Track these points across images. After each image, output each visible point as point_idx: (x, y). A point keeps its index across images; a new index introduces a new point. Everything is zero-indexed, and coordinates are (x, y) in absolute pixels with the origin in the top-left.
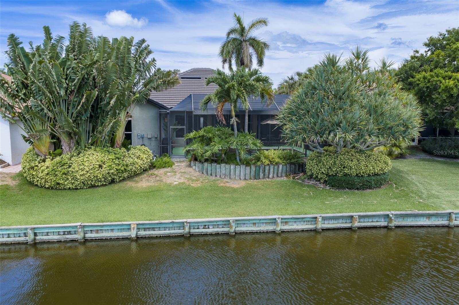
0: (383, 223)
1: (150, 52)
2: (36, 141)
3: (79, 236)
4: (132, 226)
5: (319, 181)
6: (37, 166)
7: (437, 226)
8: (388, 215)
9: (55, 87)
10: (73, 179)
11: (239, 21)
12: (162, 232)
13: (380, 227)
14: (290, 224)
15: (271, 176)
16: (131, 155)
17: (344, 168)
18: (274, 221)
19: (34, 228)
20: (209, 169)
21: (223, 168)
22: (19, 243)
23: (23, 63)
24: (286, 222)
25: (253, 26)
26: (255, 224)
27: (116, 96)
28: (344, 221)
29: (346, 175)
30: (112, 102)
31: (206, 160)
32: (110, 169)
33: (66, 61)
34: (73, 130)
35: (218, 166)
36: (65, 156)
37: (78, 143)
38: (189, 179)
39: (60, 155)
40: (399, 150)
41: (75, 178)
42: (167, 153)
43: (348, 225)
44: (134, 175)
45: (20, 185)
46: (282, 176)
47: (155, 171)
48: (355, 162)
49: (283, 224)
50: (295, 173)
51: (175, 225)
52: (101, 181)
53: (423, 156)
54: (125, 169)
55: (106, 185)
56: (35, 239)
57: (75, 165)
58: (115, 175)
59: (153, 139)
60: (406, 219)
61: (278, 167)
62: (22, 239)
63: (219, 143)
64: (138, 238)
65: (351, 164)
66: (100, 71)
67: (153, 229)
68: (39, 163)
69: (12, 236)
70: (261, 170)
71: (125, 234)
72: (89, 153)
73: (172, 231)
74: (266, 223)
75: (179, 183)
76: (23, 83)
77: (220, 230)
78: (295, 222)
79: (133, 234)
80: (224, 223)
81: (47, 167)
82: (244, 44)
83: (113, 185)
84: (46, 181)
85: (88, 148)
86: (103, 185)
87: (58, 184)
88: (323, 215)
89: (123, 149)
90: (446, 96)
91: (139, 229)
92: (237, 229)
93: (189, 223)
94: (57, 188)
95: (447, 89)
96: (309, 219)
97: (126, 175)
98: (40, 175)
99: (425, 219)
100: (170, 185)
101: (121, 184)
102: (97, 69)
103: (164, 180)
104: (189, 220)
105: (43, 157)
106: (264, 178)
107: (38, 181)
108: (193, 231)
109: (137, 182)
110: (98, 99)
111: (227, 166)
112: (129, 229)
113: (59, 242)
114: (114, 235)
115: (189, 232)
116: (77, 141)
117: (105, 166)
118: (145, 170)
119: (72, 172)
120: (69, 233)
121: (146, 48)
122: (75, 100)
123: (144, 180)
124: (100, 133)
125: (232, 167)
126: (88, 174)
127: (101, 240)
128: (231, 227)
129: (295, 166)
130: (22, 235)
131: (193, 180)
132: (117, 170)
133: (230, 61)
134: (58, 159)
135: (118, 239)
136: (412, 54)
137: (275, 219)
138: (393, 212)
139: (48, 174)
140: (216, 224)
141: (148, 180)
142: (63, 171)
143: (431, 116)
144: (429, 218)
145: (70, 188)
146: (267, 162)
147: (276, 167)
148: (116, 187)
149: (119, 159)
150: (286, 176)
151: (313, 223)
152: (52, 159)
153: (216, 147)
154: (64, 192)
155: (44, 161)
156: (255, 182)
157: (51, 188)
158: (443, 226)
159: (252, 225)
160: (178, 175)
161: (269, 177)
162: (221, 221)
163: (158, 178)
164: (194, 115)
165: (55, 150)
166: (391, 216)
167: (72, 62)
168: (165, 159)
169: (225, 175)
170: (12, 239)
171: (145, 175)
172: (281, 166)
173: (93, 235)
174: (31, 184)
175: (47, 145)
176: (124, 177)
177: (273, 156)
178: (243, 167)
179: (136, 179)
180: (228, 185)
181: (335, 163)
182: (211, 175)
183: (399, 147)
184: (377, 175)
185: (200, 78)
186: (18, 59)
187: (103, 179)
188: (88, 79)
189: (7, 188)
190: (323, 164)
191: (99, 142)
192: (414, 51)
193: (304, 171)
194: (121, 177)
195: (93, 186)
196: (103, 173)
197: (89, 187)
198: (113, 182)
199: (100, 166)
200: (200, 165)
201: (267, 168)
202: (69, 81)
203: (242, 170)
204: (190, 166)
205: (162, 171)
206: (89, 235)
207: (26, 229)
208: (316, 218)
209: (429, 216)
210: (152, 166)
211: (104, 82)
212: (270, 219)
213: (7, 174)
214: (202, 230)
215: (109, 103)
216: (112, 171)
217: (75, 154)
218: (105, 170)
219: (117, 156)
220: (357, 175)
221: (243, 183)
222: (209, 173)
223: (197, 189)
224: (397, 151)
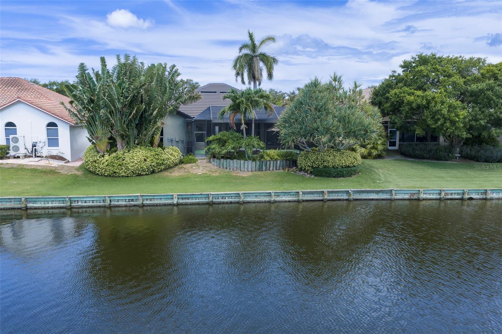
0: (345, 197)
1: (179, 74)
2: (98, 141)
3: (139, 202)
4: (175, 196)
5: (307, 172)
6: (98, 160)
7: (383, 200)
8: (348, 191)
9: (116, 103)
10: (126, 169)
11: (251, 36)
12: (194, 201)
13: (343, 200)
14: (281, 196)
15: (271, 169)
16: (166, 153)
17: (324, 161)
18: (269, 195)
19: (110, 197)
20: (225, 163)
21: (234, 163)
22: (99, 207)
23: (89, 84)
24: (278, 195)
25: (263, 42)
26: (256, 196)
27: (157, 109)
28: (318, 195)
29: (325, 167)
30: (155, 113)
31: (222, 157)
32: (152, 162)
33: (122, 83)
34: (126, 133)
35: (231, 161)
36: (120, 153)
37: (128, 143)
38: (209, 171)
39: (115, 151)
40: (376, 151)
41: (127, 169)
42: (192, 152)
43: (321, 198)
44: (169, 168)
45: (84, 174)
46: (279, 169)
47: (183, 165)
48: (332, 157)
49: (276, 197)
50: (290, 167)
51: (203, 196)
52: (145, 171)
53: (399, 157)
54: (162, 163)
55: (148, 174)
56: (110, 204)
57: (127, 159)
58: (155, 167)
59: (180, 142)
60: (361, 194)
61: (277, 162)
62: (102, 204)
63: (232, 144)
64: (178, 205)
65: (329, 159)
66: (147, 91)
67: (188, 198)
68: (100, 158)
69: (94, 202)
70: (264, 164)
71: (169, 201)
72: (137, 150)
73: (201, 200)
74: (264, 196)
75: (202, 173)
76: (91, 99)
77: (233, 200)
78: (284, 195)
79: (175, 201)
80: (236, 195)
81: (107, 161)
82: (255, 59)
83: (153, 174)
84: (105, 171)
85: (135, 147)
86: (146, 174)
87: (115, 172)
88: (303, 191)
89: (160, 149)
90: (408, 108)
91: (178, 198)
92: (244, 200)
93: (212, 194)
94: (113, 176)
95: (410, 103)
96: (293, 194)
97: (163, 167)
98: (101, 166)
99: (375, 194)
100: (196, 174)
101: (159, 174)
102: (145, 89)
103: (191, 172)
104: (212, 193)
105: (102, 154)
106: (266, 170)
107: (99, 171)
108: (214, 200)
109: (171, 173)
110: (145, 111)
111: (238, 161)
112: (172, 198)
113: (126, 206)
114: (161, 202)
115: (212, 201)
116: (127, 142)
117: (148, 160)
118: (176, 165)
119: (126, 164)
120: (132, 200)
121: (176, 72)
122: (127, 111)
123: (176, 171)
124: (145, 135)
125: (242, 162)
126: (137, 166)
127: (153, 205)
128: (240, 198)
129: (290, 161)
130: (102, 201)
131: (212, 172)
132: (157, 163)
133: (242, 75)
134: (114, 154)
135: (165, 205)
136: (391, 74)
137: (270, 193)
138: (352, 190)
139: (107, 165)
140: (230, 196)
141: (179, 171)
142: (119, 163)
143: (399, 124)
144: (377, 194)
145: (123, 176)
146: (269, 159)
147: (275, 162)
148: (156, 175)
149: (158, 155)
150: (283, 169)
151: (296, 196)
152: (109, 155)
153: (229, 147)
154: (119, 179)
155: (103, 156)
156: (259, 173)
157: (109, 176)
158: (387, 200)
159: (255, 197)
160: (201, 169)
161: (270, 170)
162: (233, 194)
163: (186, 170)
164: (213, 123)
165: (111, 149)
166: (350, 191)
167: (126, 84)
168: (190, 157)
169: (237, 168)
170: (95, 204)
171: (176, 168)
172: (279, 162)
173: (148, 202)
174: (93, 173)
175: (106, 144)
176: (161, 169)
177: (273, 154)
178: (250, 162)
179: (170, 170)
180: (238, 174)
181: (317, 158)
182: (226, 168)
183: (376, 149)
184: (349, 167)
185: (216, 92)
186: (86, 81)
187: (147, 170)
188: (137, 96)
189: (76, 176)
190: (309, 159)
191: (143, 143)
192: (392, 71)
193: (296, 166)
194: (159, 169)
195: (139, 175)
196: (147, 165)
197: (137, 176)
198: (153, 172)
199: (145, 160)
200: (218, 161)
201: (268, 163)
202: (123, 98)
203: (250, 164)
204: (210, 162)
205: (189, 165)
206: (145, 202)
207: (105, 197)
208: (298, 192)
209: (377, 192)
210: (181, 162)
211: (149, 99)
212: (267, 193)
213: (72, 167)
214: (221, 200)
215: (152, 114)
216: (153, 164)
217: (126, 151)
218: (148, 162)
219: (157, 153)
220: (333, 167)
221: (250, 174)
222: (225, 167)
223: (216, 177)
224: (375, 152)
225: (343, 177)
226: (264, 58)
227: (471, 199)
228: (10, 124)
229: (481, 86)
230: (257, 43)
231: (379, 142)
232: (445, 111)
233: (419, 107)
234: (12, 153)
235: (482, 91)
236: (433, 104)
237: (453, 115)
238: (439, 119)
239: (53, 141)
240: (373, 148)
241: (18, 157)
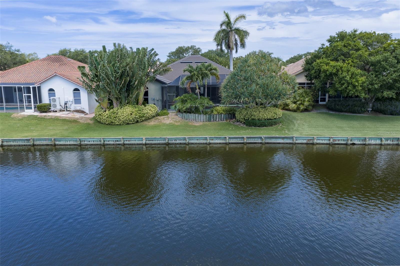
0: (260, 141)
1: (157, 55)
2: (101, 102)
3: (122, 142)
4: (143, 139)
5: (241, 123)
6: (102, 114)
7: (287, 143)
8: (261, 137)
9: (110, 77)
10: (119, 120)
11: (227, 16)
12: (156, 142)
13: (258, 143)
14: (214, 140)
15: (217, 120)
16: (146, 109)
17: (252, 115)
18: (206, 139)
19: (104, 138)
20: (186, 116)
21: (192, 116)
22: (97, 145)
23: (95, 64)
24: (212, 139)
25: (237, 20)
26: (197, 140)
27: (138, 80)
28: (240, 140)
29: (253, 119)
30: (136, 83)
31: (185, 112)
32: (136, 116)
33: (115, 64)
34: (118, 97)
35: (190, 115)
36: (115, 109)
37: (121, 103)
38: (175, 121)
39: (113, 108)
41: (120, 120)
42: (166, 108)
43: (242, 142)
44: (148, 119)
45: (94, 123)
46: (223, 120)
47: (159, 117)
48: (258, 112)
50: (231, 119)
51: (162, 139)
52: (132, 121)
54: (143, 116)
55: (134, 123)
56: (104, 143)
57: (119, 113)
58: (138, 118)
59: (160, 101)
60: (271, 139)
61: (221, 115)
62: (99, 143)
63: (190, 103)
64: (146, 144)
65: (255, 113)
66: (130, 68)
67: (153, 140)
68: (103, 112)
69: (95, 141)
70: (212, 117)
71: (141, 142)
72: (126, 107)
73: (161, 142)
74: (203, 139)
75: (170, 123)
76: (95, 74)
77: (182, 142)
78: (217, 139)
79: (144, 142)
80: (184, 139)
81: (107, 114)
82: (230, 33)
83: (137, 123)
84: (106, 121)
85: (126, 105)
86: (133, 123)
87: (112, 122)
88: (229, 136)
89: (143, 106)
90: (324, 75)
91: (146, 140)
92: (189, 142)
93: (168, 138)
94: (111, 124)
96: (223, 138)
97: (144, 118)
98: (104, 118)
99: (281, 140)
100: (165, 124)
101: (141, 123)
102: (129, 67)
103: (162, 122)
104: (168, 137)
105: (104, 110)
106: (213, 121)
107: (103, 121)
108: (169, 142)
109: (149, 122)
110: (130, 81)
111: (194, 115)
112: (142, 140)
113: (114, 145)
114: (136, 142)
115: (168, 142)
116: (120, 102)
117: (133, 114)
118: (154, 117)
119: (118, 116)
120: (118, 141)
121: (154, 53)
122: (119, 82)
123: (153, 121)
124: (131, 98)
125: (197, 115)
126: (126, 118)
127: (131, 144)
128: (186, 141)
129: (231, 115)
130: (99, 141)
131: (177, 122)
132: (139, 116)
133: (221, 45)
134: (112, 110)
135: (138, 144)
136: (320, 46)
137: (207, 138)
138: (264, 136)
139: (107, 117)
140: (180, 139)
141: (154, 121)
142: (114, 116)
143: (318, 86)
144: (283, 139)
145: (117, 124)
146: (216, 113)
147: (220, 116)
148: (139, 124)
149: (140, 110)
150: (226, 120)
151: (225, 140)
152: (109, 111)
153: (188, 105)
154: (114, 126)
155: (105, 111)
156: (207, 123)
157: (109, 124)
158: (290, 143)
159: (196, 140)
160: (170, 119)
161: (216, 121)
162: (182, 138)
163: (159, 121)
164: (180, 88)
165: (110, 106)
166: (263, 137)
167: (117, 64)
168: (165, 111)
169: (193, 119)
170: (95, 143)
171: (154, 119)
172: (223, 115)
173: (127, 142)
174: (99, 122)
175: (107, 103)
176: (143, 120)
177: (220, 109)
178: (202, 115)
179: (149, 121)
180: (193, 124)
181: (247, 113)
182: (187, 119)
183: (303, 105)
184: (270, 119)
185: (192, 63)
186: (93, 63)
187: (133, 121)
188: (125, 72)
189: (89, 124)
190: (242, 114)
191: (131, 103)
193: (235, 118)
194: (141, 120)
195: (128, 124)
196: (133, 117)
197: (126, 124)
198: (137, 122)
199: (131, 114)
200: (181, 114)
201: (215, 116)
202: (116, 73)
203: (203, 117)
204: (177, 115)
205: (162, 117)
206: (126, 142)
207: (101, 139)
208: (226, 138)
209: (283, 138)
210: (158, 115)
211: (132, 74)
212: (205, 138)
213: (88, 118)
214: (174, 142)
215: (134, 83)
216: (137, 116)
217: (119, 108)
218: (133, 116)
219: (139, 109)
220: (258, 119)
221: (201, 123)
222: (186, 118)
223: (178, 126)
224: (302, 107)
225: (266, 126)
226: (238, 31)
227: (354, 144)
228: (51, 90)
229: (379, 57)
230: (232, 20)
231: (307, 99)
232: (348, 78)
233: (331, 74)
234: (52, 109)
235: (379, 62)
236: (340, 73)
237: (354, 80)
238: (343, 84)
239: (77, 101)
240: (301, 104)
241: (56, 111)
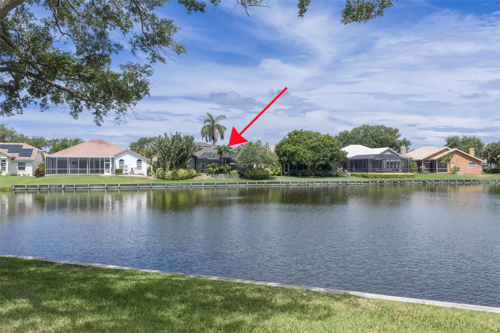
0: (263, 184)
2: (165, 166)
3: (190, 186)
5: (249, 178)
6: (166, 173)
7: (277, 185)
8: (264, 182)
10: (178, 176)
11: (210, 115)
12: (209, 185)
14: (240, 184)
15: (234, 177)
16: (191, 171)
17: (255, 174)
19: (181, 183)
20: (215, 176)
22: (177, 187)
25: (218, 119)
26: (231, 184)
29: (256, 176)
31: (214, 173)
34: (177, 163)
35: (218, 175)
36: (175, 170)
42: (199, 172)
43: (255, 185)
44: (193, 177)
45: (159, 180)
46: (237, 178)
49: (238, 184)
50: (241, 177)
54: (191, 175)
57: (178, 173)
60: (269, 184)
63: (218, 167)
64: (204, 187)
65: (257, 172)
69: (175, 185)
70: (231, 176)
71: (201, 186)
72: (181, 170)
73: (212, 185)
74: (234, 184)
75: (207, 179)
77: (223, 185)
78: (242, 184)
81: (170, 173)
82: (214, 128)
83: (188, 179)
85: (180, 168)
87: (174, 178)
88: (248, 182)
90: (289, 153)
92: (227, 185)
93: (216, 183)
95: (289, 151)
98: (168, 176)
99: (274, 183)
100: (204, 179)
106: (232, 178)
107: (166, 178)
109: (194, 179)
112: (202, 184)
113: (186, 187)
115: (216, 186)
116: (177, 166)
118: (195, 176)
120: (188, 185)
123: (196, 178)
124: (183, 164)
125: (222, 174)
126: (182, 175)
129: (241, 175)
130: (177, 185)
131: (210, 178)
134: (173, 171)
135: (199, 187)
136: (283, 138)
137: (236, 183)
139: (170, 175)
142: (175, 174)
145: (177, 179)
146: (233, 174)
147: (235, 175)
149: (189, 172)
150: (239, 178)
151: (246, 184)
153: (217, 169)
155: (168, 172)
156: (229, 179)
157: (171, 179)
160: (205, 177)
164: (208, 159)
165: (171, 169)
169: (220, 177)
172: (237, 175)
173: (194, 186)
174: (163, 179)
175: (168, 167)
176: (190, 178)
177: (234, 172)
180: (221, 179)
181: (252, 172)
183: (277, 171)
189: (157, 180)
190: (249, 173)
191: (183, 167)
193: (244, 177)
195: (182, 179)
196: (186, 175)
199: (185, 173)
200: (212, 175)
203: (225, 175)
204: (208, 175)
205: (200, 176)
207: (179, 184)
210: (197, 175)
214: (219, 185)
216: (188, 175)
217: (177, 170)
220: (259, 175)
221: (226, 179)
223: (213, 180)
224: (277, 173)
225: (263, 179)
226: (219, 127)
227: (308, 185)
228: (121, 160)
229: (316, 143)
230: (214, 119)
231: (279, 169)
232: (302, 154)
233: (293, 152)
234: (124, 172)
235: (316, 146)
236: (298, 152)
237: (305, 155)
238: (300, 157)
239: (139, 167)
240: (276, 171)
241: (128, 174)
